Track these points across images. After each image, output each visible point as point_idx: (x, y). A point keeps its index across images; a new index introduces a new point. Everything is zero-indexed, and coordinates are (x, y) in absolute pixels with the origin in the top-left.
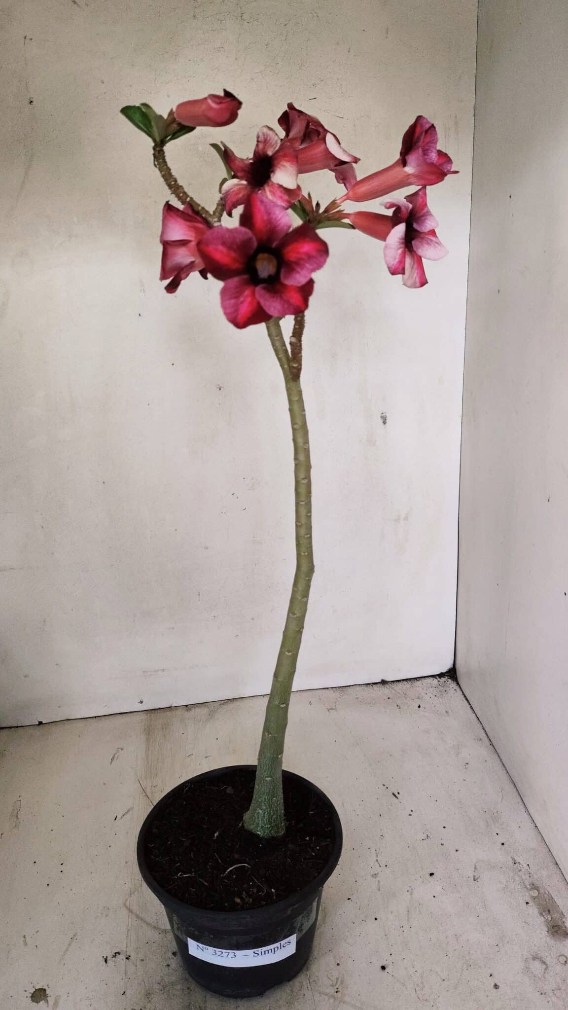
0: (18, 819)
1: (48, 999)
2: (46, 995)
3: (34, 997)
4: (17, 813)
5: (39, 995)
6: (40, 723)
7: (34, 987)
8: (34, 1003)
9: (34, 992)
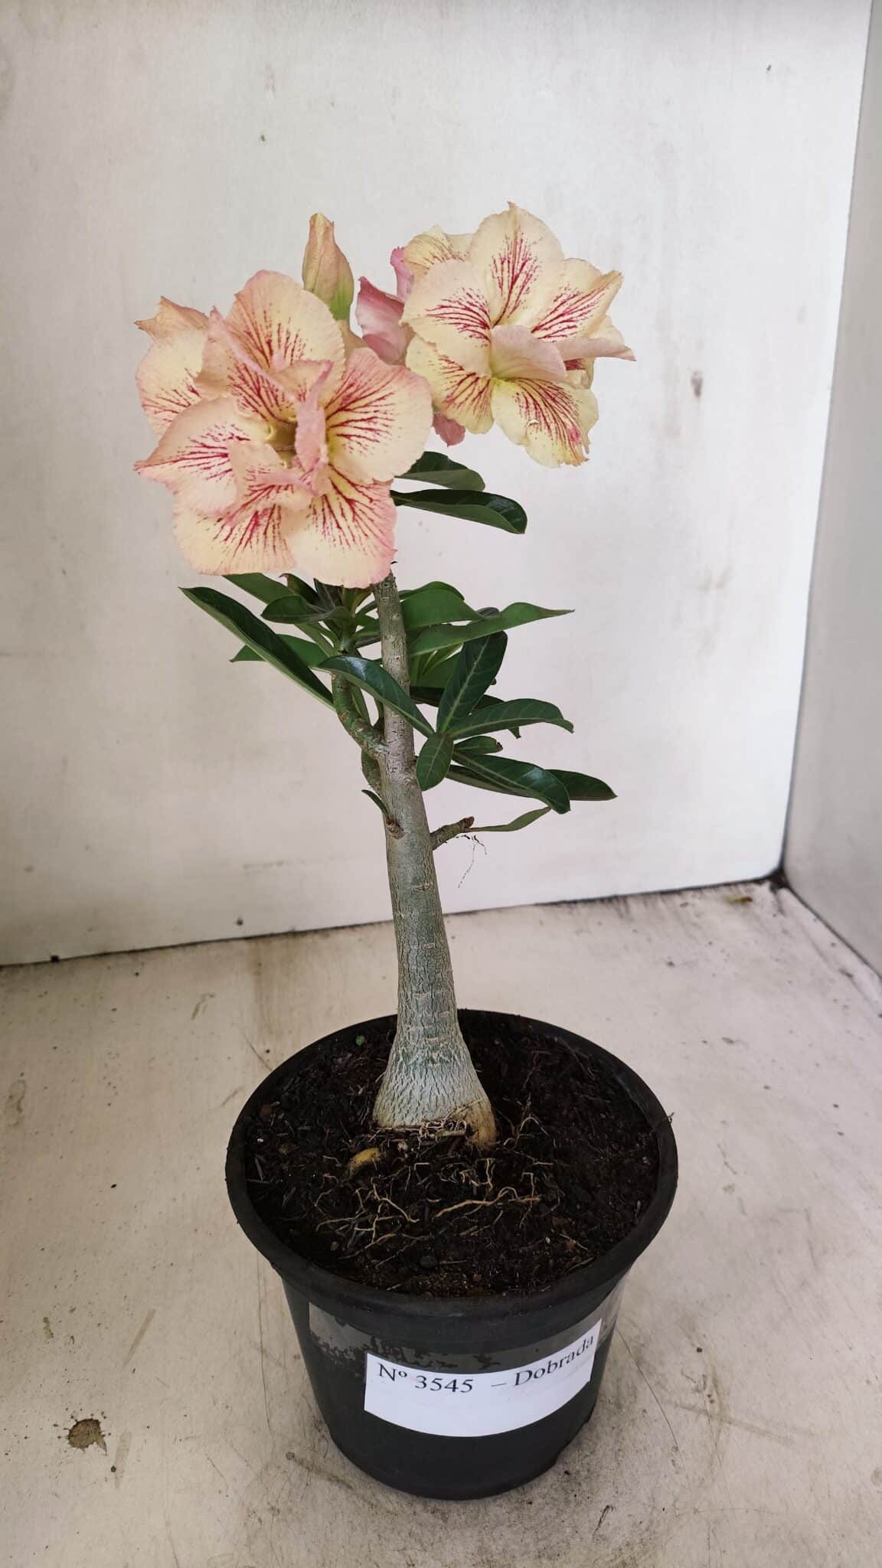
0: (20, 1110)
1: (104, 1438)
2: (100, 1432)
3: (76, 1436)
4: (19, 1102)
5: (85, 1432)
6: (55, 959)
7: (72, 1417)
8: (74, 1449)
9: (75, 1426)
